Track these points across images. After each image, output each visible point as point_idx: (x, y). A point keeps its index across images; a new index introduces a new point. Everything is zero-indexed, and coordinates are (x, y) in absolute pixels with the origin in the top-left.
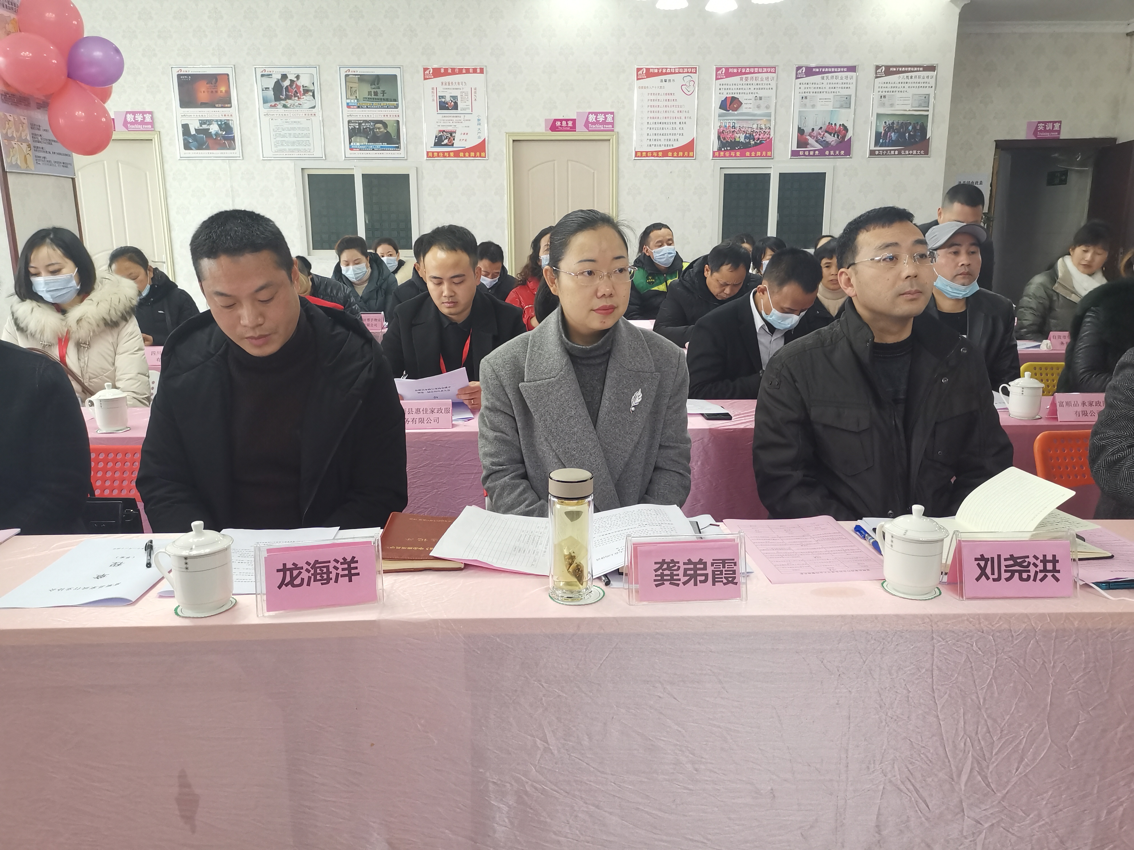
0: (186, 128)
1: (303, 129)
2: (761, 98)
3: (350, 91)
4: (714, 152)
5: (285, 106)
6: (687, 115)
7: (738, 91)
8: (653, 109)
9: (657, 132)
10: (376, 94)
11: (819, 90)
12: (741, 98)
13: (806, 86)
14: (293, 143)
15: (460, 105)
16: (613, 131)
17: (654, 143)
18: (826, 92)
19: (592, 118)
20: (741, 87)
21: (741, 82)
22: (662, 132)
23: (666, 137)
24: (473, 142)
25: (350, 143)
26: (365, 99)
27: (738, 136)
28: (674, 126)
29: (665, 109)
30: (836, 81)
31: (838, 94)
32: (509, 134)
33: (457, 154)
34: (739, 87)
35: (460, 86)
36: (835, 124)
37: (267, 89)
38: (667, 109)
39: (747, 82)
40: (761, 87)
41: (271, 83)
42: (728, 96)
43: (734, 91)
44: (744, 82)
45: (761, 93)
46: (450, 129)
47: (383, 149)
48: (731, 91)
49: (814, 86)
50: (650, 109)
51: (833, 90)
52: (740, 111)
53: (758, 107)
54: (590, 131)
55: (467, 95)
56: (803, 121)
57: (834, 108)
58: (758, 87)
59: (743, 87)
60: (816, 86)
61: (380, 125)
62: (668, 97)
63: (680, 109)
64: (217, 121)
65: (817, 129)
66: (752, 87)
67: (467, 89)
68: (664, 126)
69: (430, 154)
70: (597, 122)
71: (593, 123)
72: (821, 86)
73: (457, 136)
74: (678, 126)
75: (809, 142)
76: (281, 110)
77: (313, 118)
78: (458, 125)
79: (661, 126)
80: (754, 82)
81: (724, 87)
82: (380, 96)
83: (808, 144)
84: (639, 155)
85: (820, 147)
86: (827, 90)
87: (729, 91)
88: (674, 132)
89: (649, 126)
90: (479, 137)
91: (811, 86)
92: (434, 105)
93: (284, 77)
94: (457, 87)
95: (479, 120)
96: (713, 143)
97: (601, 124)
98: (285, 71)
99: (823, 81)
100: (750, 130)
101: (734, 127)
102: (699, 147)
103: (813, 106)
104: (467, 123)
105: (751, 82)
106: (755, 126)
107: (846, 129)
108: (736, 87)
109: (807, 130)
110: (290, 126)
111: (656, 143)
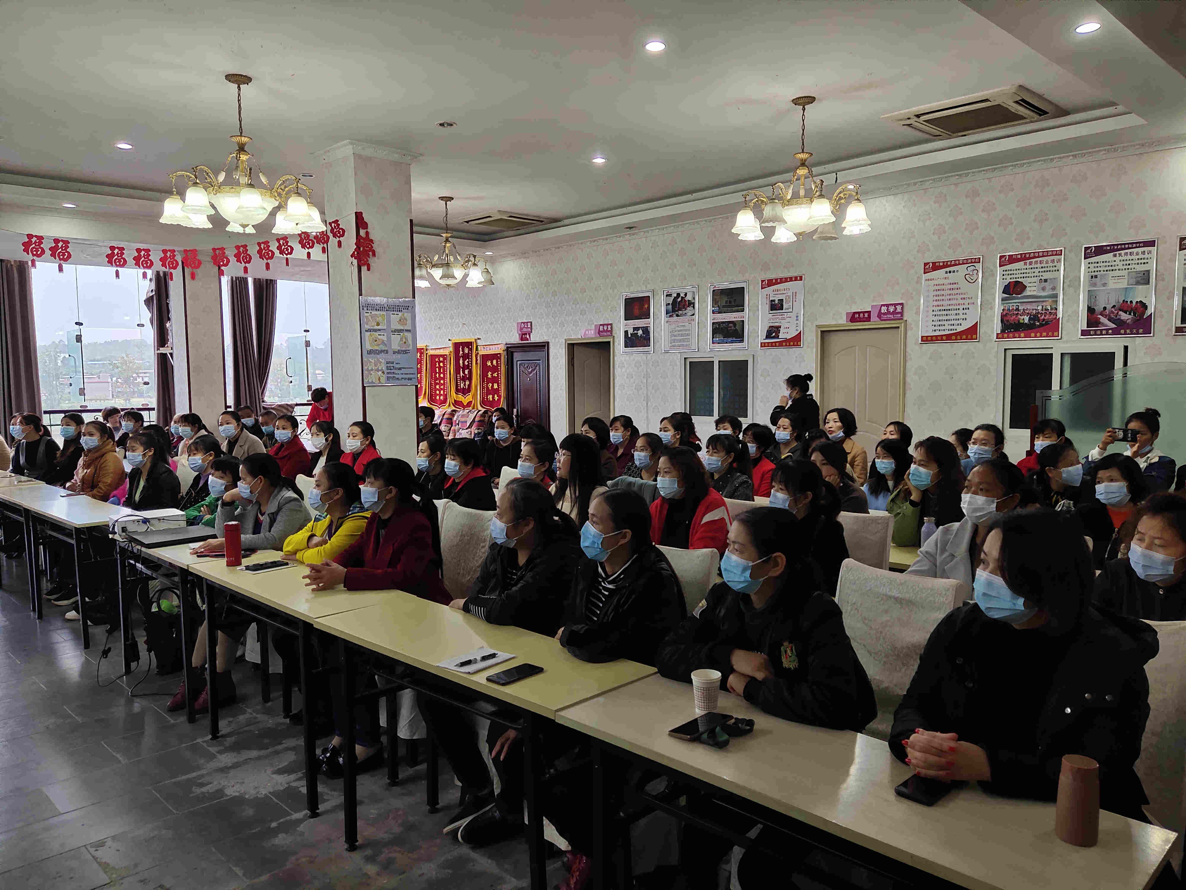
0: (626, 332)
1: (686, 330)
2: (1046, 281)
3: (715, 302)
4: (997, 334)
5: (677, 316)
6: (970, 301)
7: (1022, 275)
8: (937, 298)
9: (941, 318)
10: (730, 302)
11: (1110, 268)
12: (1025, 281)
13: (1096, 265)
14: (680, 341)
15: (785, 306)
16: (902, 319)
17: (939, 328)
18: (1119, 270)
19: (884, 310)
20: (1025, 271)
21: (1025, 267)
22: (946, 318)
23: (950, 322)
24: (792, 334)
25: (713, 338)
26: (724, 307)
27: (1022, 317)
28: (957, 312)
29: (949, 297)
30: (1133, 257)
31: (1133, 270)
32: (818, 326)
33: (781, 344)
34: (1022, 271)
35: (785, 292)
36: (1131, 302)
37: (669, 304)
38: (951, 297)
39: (1031, 266)
40: (1046, 269)
41: (670, 300)
42: (1012, 280)
43: (1017, 276)
44: (1028, 266)
45: (1046, 276)
46: (777, 324)
47: (732, 342)
48: (1015, 276)
49: (1105, 264)
50: (935, 298)
51: (1127, 267)
52: (1024, 294)
53: (1044, 289)
54: (882, 320)
55: (789, 297)
56: (1093, 300)
57: (1128, 285)
58: (1043, 270)
59: (1027, 271)
60: (1107, 264)
61: (731, 325)
62: (952, 286)
63: (963, 296)
64: (642, 328)
65: (1109, 307)
66: (1037, 271)
67: (790, 294)
68: (948, 312)
69: (763, 345)
70: (888, 312)
71: (885, 314)
72: (1114, 263)
73: (782, 330)
74: (961, 312)
75: (1101, 320)
76: (675, 318)
77: (693, 322)
78: (782, 321)
79: (945, 312)
80: (1039, 265)
81: (1007, 272)
82: (733, 303)
83: (1100, 323)
84: (926, 340)
85: (1114, 326)
86: (1121, 267)
87: (1012, 276)
88: (957, 317)
89: (934, 313)
90: (797, 330)
91: (1102, 264)
92: (767, 307)
93: (678, 295)
94: (784, 292)
95: (797, 317)
96: (997, 327)
97: (891, 314)
98: (679, 291)
99: (1115, 259)
100: (1034, 312)
101: (1017, 309)
102: (982, 330)
103: (1104, 285)
104: (788, 320)
105: (1036, 266)
106: (1040, 308)
107: (1145, 306)
108: (1020, 272)
109: (1099, 308)
110: (679, 329)
111: (941, 328)
